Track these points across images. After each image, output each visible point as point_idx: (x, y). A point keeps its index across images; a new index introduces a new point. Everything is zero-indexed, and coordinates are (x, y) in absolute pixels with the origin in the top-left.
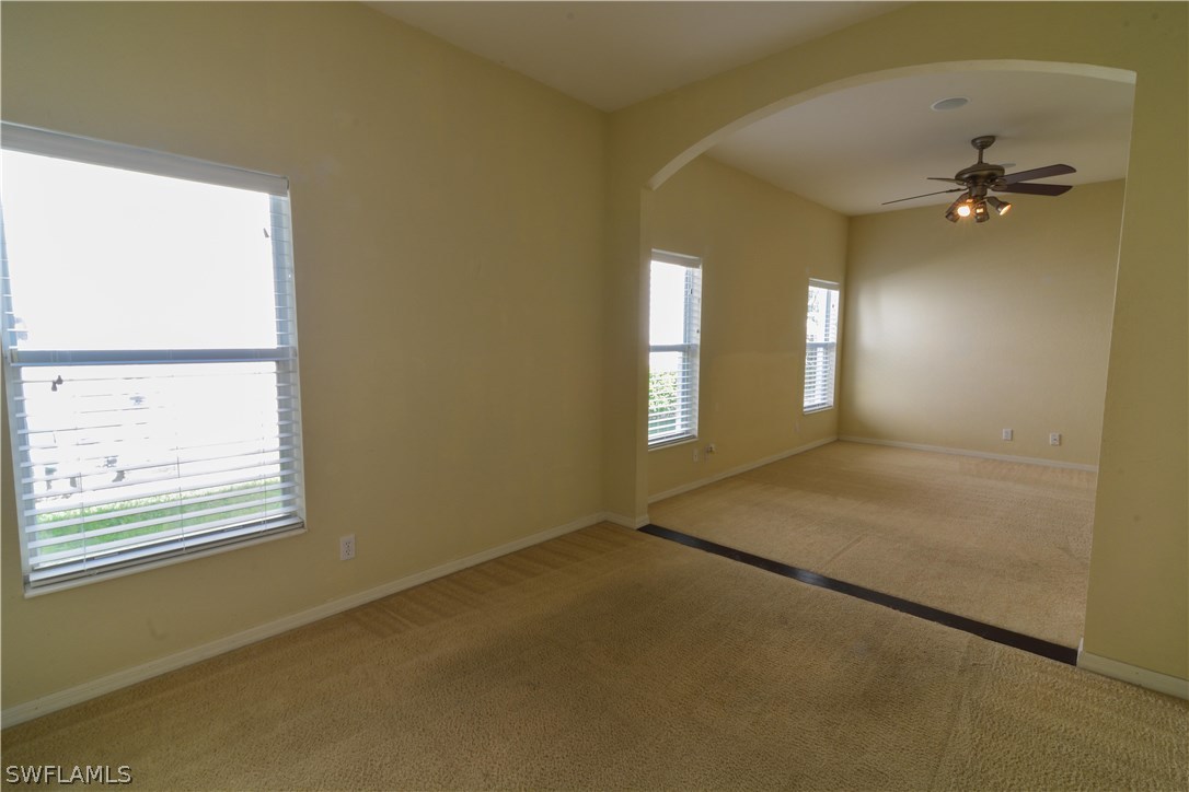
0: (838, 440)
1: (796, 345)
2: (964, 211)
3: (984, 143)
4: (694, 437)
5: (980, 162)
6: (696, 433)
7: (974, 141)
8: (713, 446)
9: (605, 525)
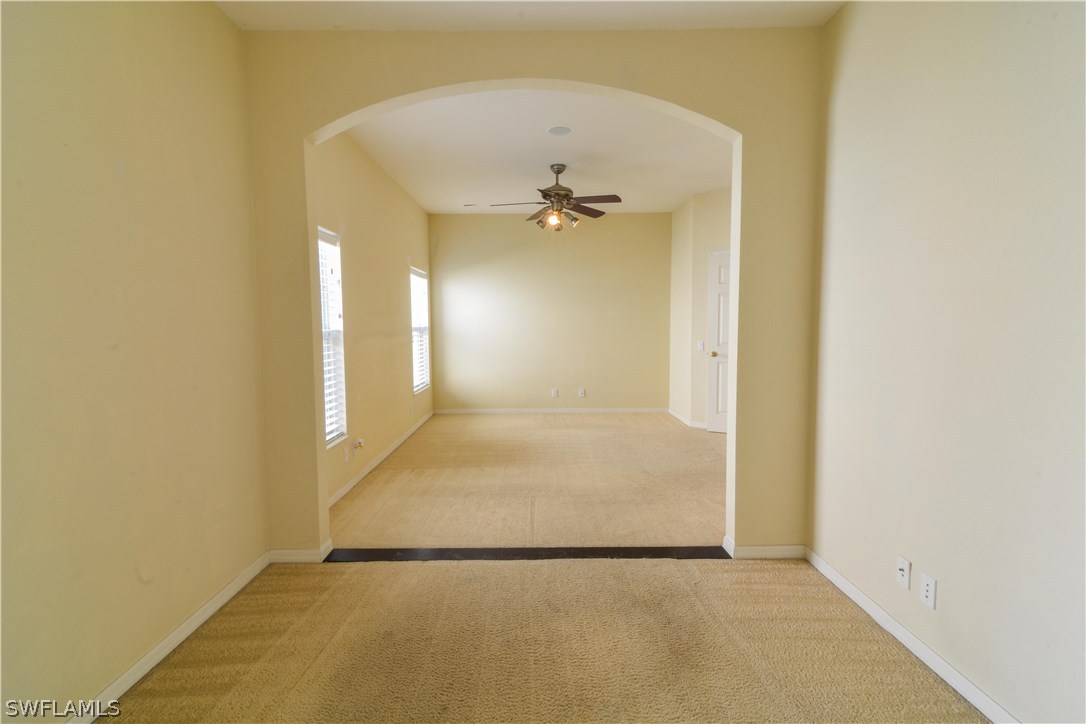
0: (434, 415)
1: (406, 331)
2: (553, 220)
3: (559, 169)
4: (342, 434)
5: (557, 184)
6: (345, 430)
7: (552, 166)
8: (361, 440)
9: (271, 569)
